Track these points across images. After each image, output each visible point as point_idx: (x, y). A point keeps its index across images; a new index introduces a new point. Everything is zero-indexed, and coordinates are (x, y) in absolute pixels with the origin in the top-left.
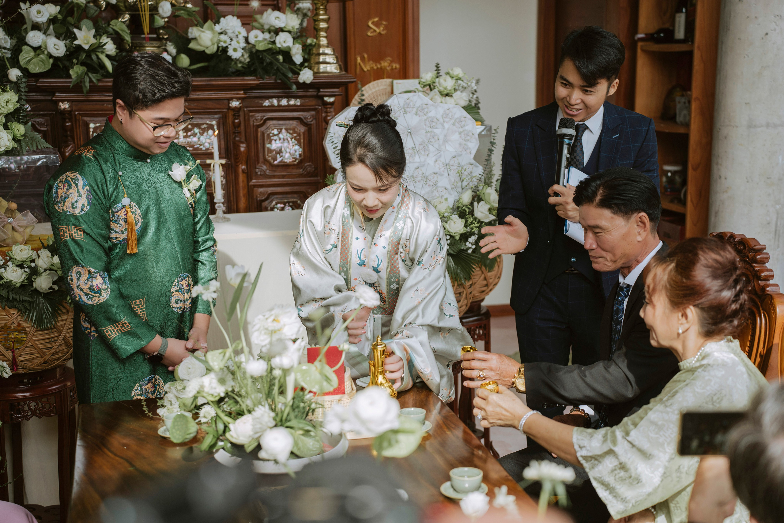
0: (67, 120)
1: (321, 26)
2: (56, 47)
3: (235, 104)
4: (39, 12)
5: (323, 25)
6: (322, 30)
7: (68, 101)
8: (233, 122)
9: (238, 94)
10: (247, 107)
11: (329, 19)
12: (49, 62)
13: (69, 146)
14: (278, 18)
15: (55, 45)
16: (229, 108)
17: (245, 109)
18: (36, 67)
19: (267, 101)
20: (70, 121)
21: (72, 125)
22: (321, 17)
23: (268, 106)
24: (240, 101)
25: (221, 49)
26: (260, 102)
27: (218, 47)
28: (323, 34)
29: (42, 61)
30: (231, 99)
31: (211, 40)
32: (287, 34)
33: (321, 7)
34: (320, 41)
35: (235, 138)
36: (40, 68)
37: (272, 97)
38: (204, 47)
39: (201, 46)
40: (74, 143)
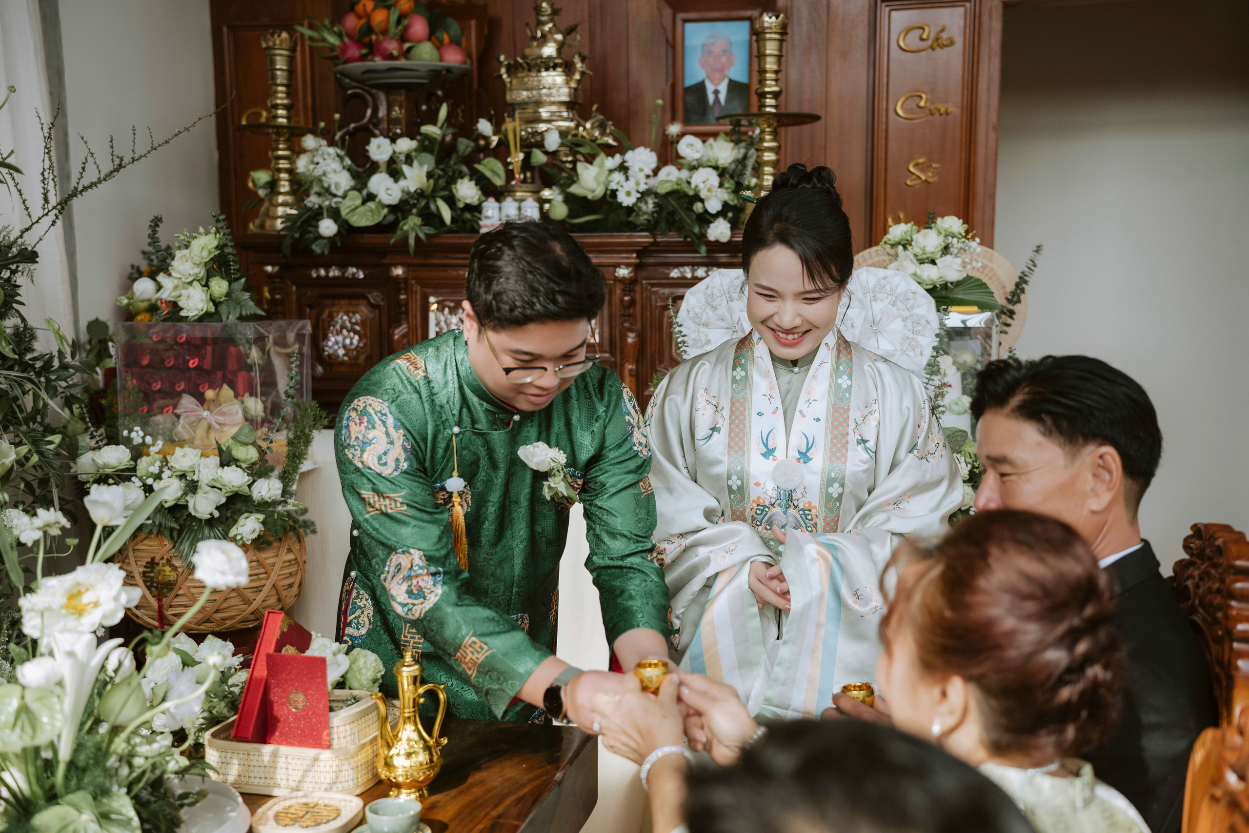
0: (403, 292)
1: (766, 158)
2: (389, 192)
3: (623, 272)
4: (379, 147)
5: (769, 156)
6: (767, 163)
7: (402, 265)
8: (622, 300)
9: (627, 258)
10: (646, 279)
11: (779, 147)
12: (379, 213)
13: (399, 326)
14: (692, 145)
15: (388, 189)
16: (616, 279)
17: (644, 282)
18: (362, 218)
19: (676, 270)
20: (406, 293)
21: (407, 300)
22: (766, 144)
23: (678, 278)
24: (630, 269)
25: (609, 192)
26: (666, 271)
27: (607, 189)
28: (768, 169)
29: (371, 211)
30: (618, 265)
31: (596, 179)
32: (710, 170)
33: (767, 130)
34: (763, 180)
35: (622, 324)
36: (367, 219)
37: (683, 264)
38: (589, 190)
39: (584, 188)
40: (408, 323)
